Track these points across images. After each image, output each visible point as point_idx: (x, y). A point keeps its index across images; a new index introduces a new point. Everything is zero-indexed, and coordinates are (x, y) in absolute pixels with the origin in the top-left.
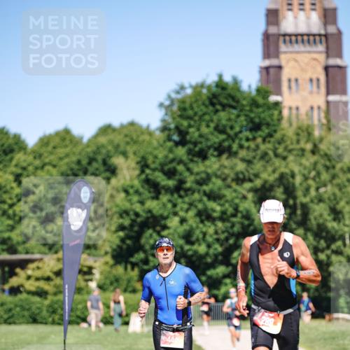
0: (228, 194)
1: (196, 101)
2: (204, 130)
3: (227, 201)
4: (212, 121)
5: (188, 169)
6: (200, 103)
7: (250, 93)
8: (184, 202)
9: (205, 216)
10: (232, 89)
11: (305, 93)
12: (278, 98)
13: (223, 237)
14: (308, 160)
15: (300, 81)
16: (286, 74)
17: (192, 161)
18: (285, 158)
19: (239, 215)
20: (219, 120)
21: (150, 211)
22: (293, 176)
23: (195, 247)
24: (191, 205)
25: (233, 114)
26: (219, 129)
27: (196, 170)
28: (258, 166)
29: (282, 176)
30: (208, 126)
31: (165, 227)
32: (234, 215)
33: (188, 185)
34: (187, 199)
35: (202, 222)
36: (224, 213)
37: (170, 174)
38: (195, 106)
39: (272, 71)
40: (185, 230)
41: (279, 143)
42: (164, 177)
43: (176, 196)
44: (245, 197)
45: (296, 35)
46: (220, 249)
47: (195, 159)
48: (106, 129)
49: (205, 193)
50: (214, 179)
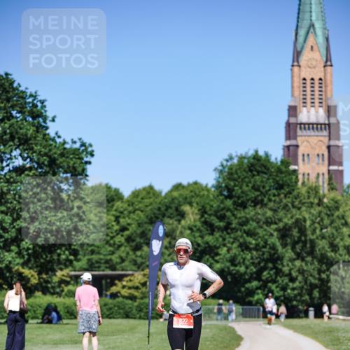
0: (260, 232)
1: (240, 168)
2: (245, 188)
3: (260, 237)
4: (250, 182)
5: (234, 215)
6: (242, 170)
7: (277, 163)
8: (230, 238)
9: (244, 247)
10: (265, 160)
11: (314, 164)
12: (296, 167)
13: (256, 261)
14: (315, 211)
15: (311, 156)
16: (301, 151)
17: (236, 209)
18: (299, 209)
19: (268, 247)
20: (255, 182)
21: (207, 243)
22: (305, 220)
23: (237, 268)
24: (235, 239)
25: (264, 177)
26: (255, 188)
27: (239, 215)
28: (281, 214)
29: (297, 221)
30: (247, 186)
31: (217, 254)
32: (264, 247)
33: (233, 226)
34: (232, 235)
35: (243, 251)
36: (257, 245)
37: (222, 218)
38: (239, 172)
39: (291, 148)
40: (231, 256)
41: (296, 198)
42: (217, 220)
43: (225, 233)
44: (272, 235)
45: (309, 124)
46: (254, 270)
47: (239, 208)
48: (178, 187)
49: (245, 232)
50: (251, 222)
